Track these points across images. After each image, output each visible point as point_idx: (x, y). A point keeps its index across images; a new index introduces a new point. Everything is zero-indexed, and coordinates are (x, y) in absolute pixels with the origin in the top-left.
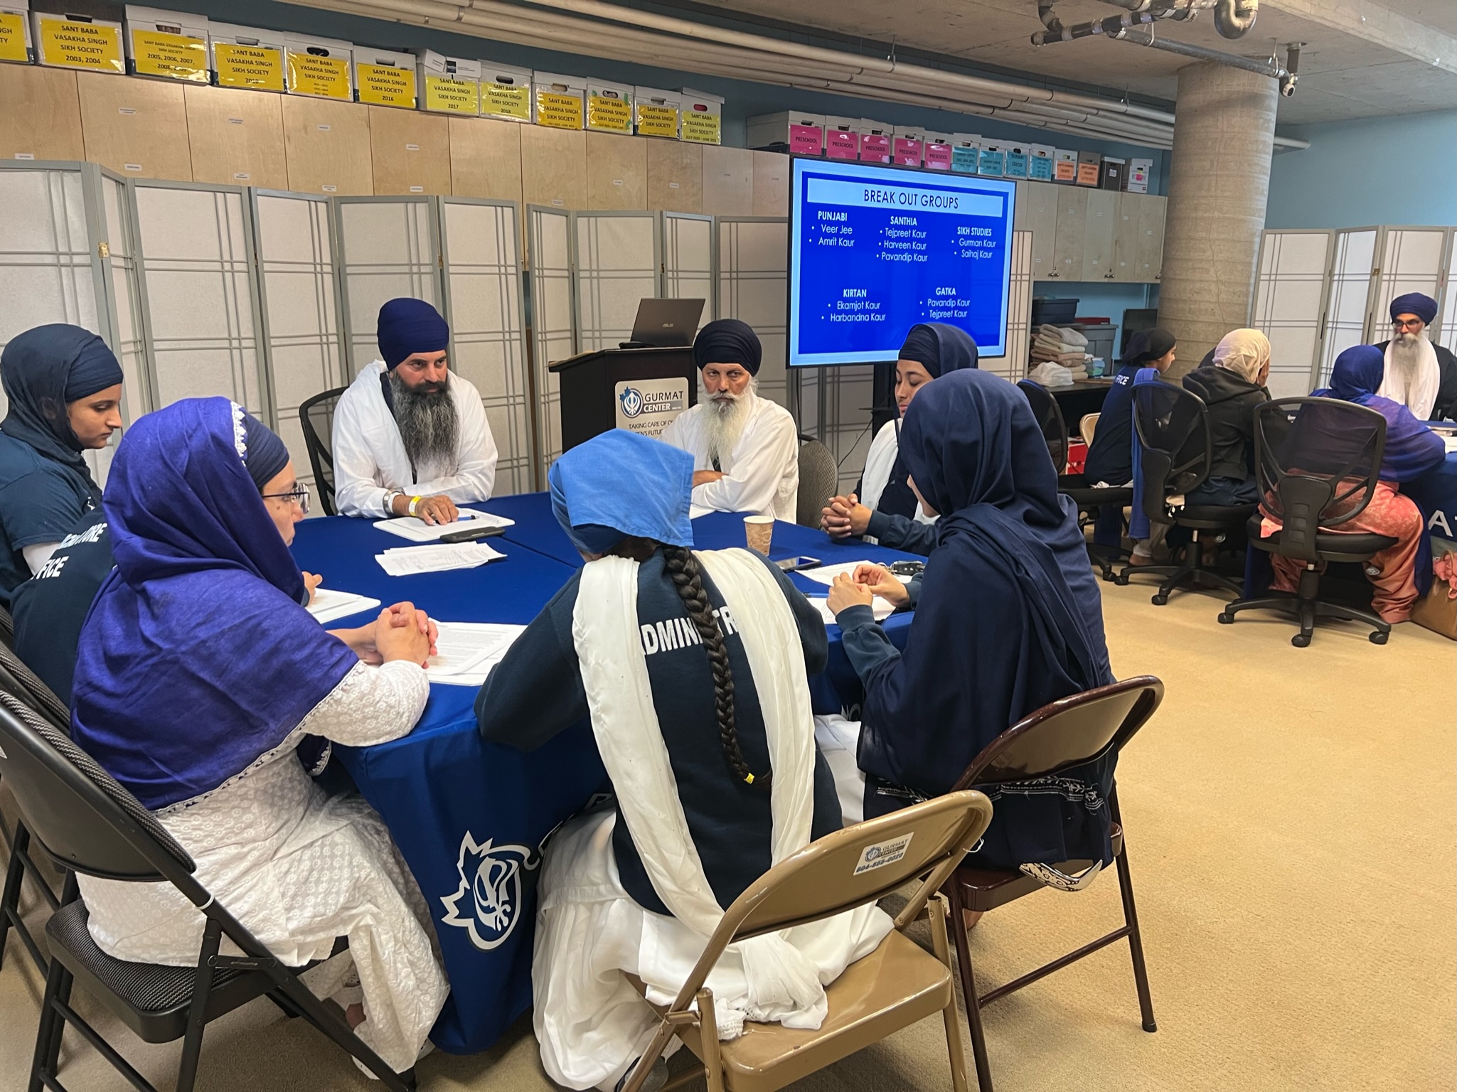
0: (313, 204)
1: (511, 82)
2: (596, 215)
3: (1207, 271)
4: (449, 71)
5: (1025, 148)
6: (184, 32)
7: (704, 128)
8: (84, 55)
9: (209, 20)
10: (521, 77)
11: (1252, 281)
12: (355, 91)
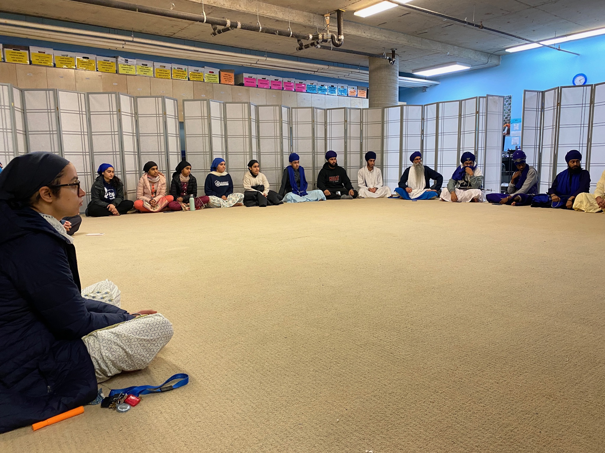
0: (79, 94)
1: (147, 65)
4: (126, 62)
5: (335, 85)
6: (46, 53)
7: (213, 78)
8: (17, 59)
9: (54, 50)
10: (149, 63)
12: (97, 68)
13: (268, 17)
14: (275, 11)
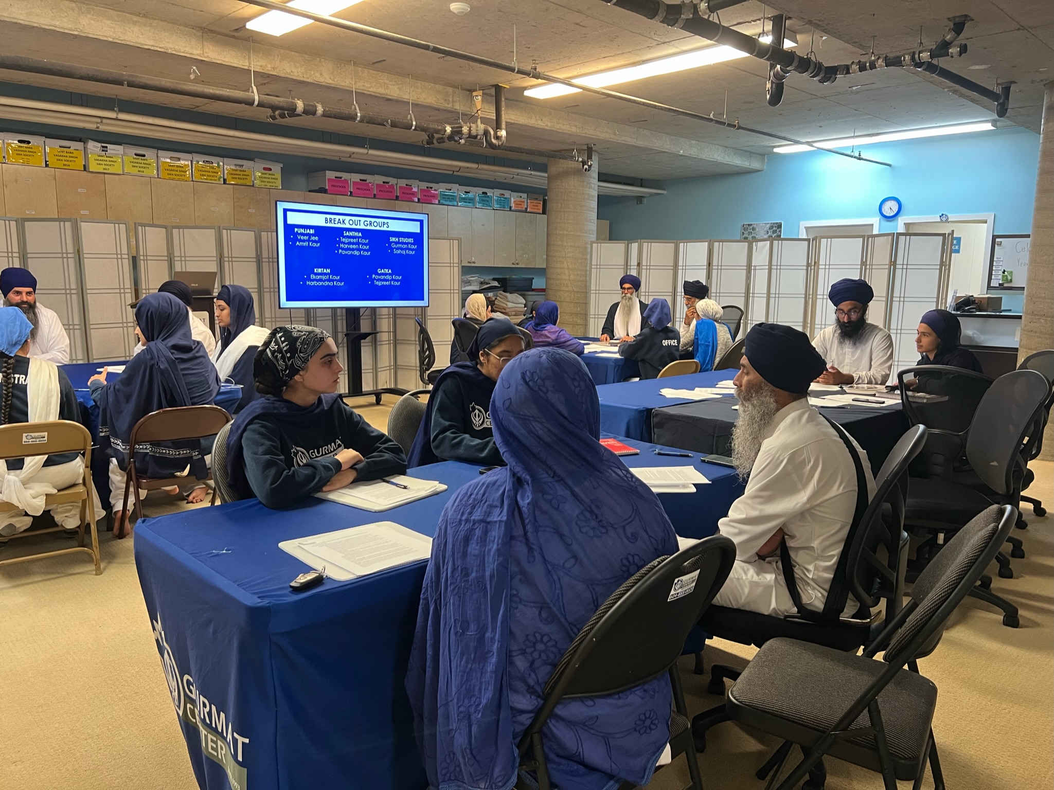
0: (7, 222)
1: (144, 156)
2: (184, 227)
3: (563, 263)
4: (103, 151)
5: (490, 192)
7: (270, 180)
10: (150, 153)
11: (588, 268)
12: (46, 162)
13: (373, 94)
14: (385, 83)
